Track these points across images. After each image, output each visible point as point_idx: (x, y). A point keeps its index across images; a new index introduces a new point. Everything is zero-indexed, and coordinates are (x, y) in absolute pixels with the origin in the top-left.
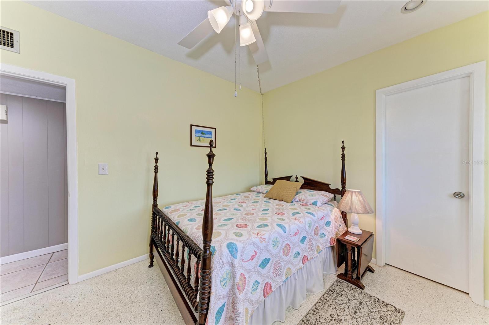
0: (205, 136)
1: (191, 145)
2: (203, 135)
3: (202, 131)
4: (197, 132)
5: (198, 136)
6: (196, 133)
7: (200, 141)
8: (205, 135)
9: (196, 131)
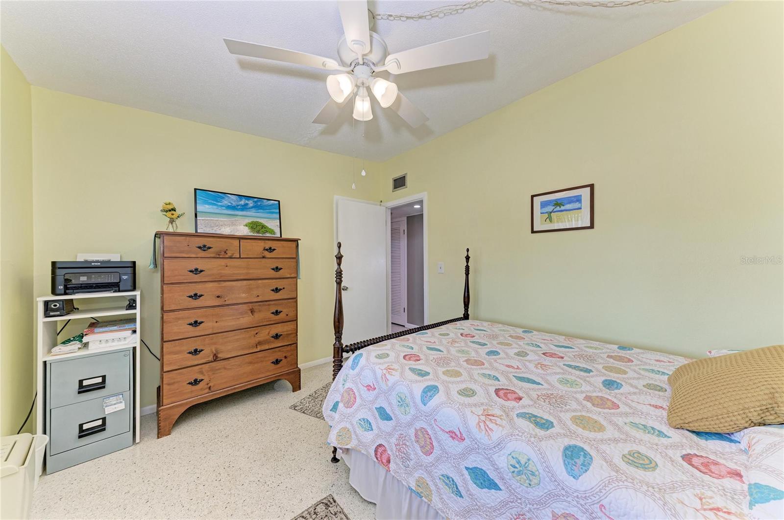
0: (563, 208)
1: (533, 232)
2: (558, 208)
3: (556, 200)
4: (544, 205)
5: (546, 213)
6: (541, 208)
7: (551, 221)
8: (563, 206)
9: (541, 204)
